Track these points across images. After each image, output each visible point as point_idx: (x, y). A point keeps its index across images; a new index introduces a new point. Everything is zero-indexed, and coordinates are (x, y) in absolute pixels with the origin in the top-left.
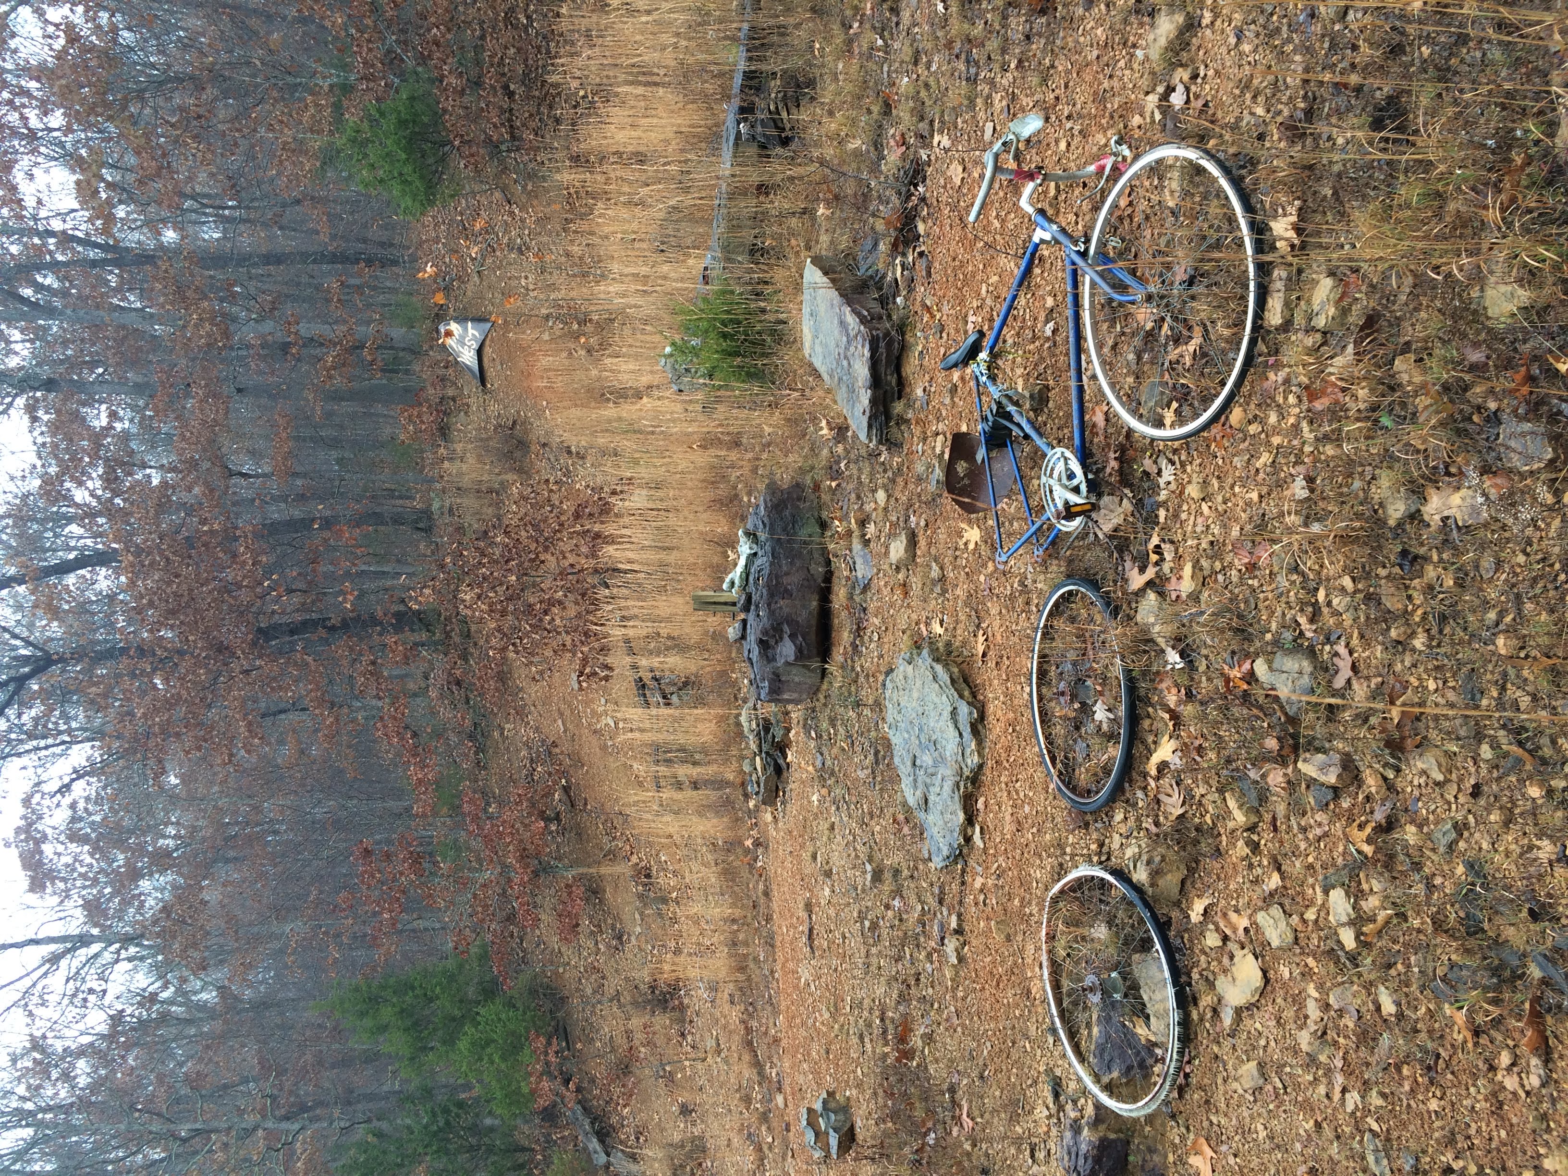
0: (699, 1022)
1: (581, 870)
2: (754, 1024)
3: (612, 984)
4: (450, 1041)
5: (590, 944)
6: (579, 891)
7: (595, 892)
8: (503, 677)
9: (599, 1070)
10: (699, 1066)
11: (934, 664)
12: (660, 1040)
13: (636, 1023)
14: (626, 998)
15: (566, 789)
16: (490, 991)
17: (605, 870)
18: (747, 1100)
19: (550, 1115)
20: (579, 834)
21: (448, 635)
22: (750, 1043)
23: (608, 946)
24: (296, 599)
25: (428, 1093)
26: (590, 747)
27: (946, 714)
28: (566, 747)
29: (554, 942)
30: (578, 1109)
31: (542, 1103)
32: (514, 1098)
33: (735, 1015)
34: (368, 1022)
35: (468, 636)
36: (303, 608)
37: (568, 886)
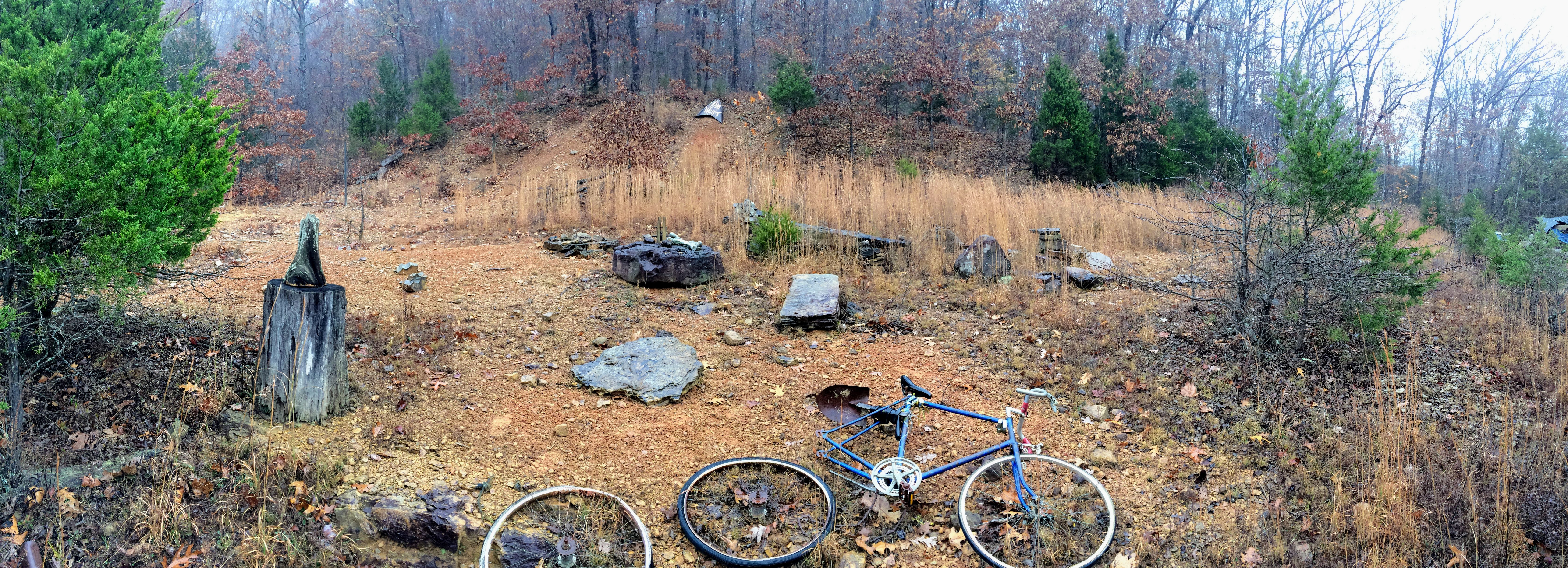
0: (435, 205)
1: (494, 155)
2: (438, 231)
3: (448, 168)
4: (428, 101)
5: (463, 159)
6: (486, 154)
7: (484, 161)
8: (574, 121)
9: (416, 162)
10: (418, 205)
11: (696, 371)
12: (429, 188)
13: (434, 178)
14: (444, 174)
15: (526, 148)
16: (445, 116)
17: (495, 165)
18: (407, 226)
19: (400, 143)
20: (508, 153)
21: (589, 97)
22: (430, 228)
23: (462, 166)
24: (605, 30)
25: (408, 92)
26: (545, 158)
27: (671, 380)
28: (545, 147)
29: (464, 143)
30: (401, 155)
31: (405, 140)
32: (407, 128)
33: (440, 222)
34: (435, 65)
35: (589, 106)
36: (600, 33)
37: (488, 149)
